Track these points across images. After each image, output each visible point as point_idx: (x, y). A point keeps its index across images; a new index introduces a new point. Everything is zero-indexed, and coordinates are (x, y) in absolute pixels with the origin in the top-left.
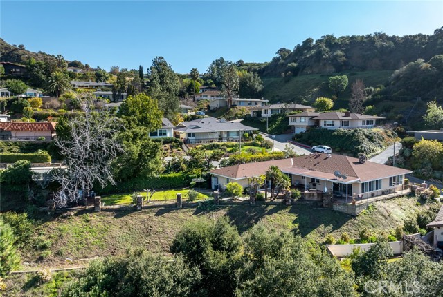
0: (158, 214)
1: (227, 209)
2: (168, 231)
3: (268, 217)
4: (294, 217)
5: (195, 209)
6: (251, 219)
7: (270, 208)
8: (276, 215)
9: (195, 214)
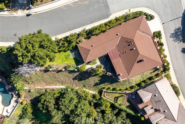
0: (57, 73)
1: (79, 72)
2: (61, 77)
3: (91, 77)
4: (100, 79)
5: (69, 71)
6: (86, 77)
7: (94, 74)
8: (94, 77)
9: (69, 73)
